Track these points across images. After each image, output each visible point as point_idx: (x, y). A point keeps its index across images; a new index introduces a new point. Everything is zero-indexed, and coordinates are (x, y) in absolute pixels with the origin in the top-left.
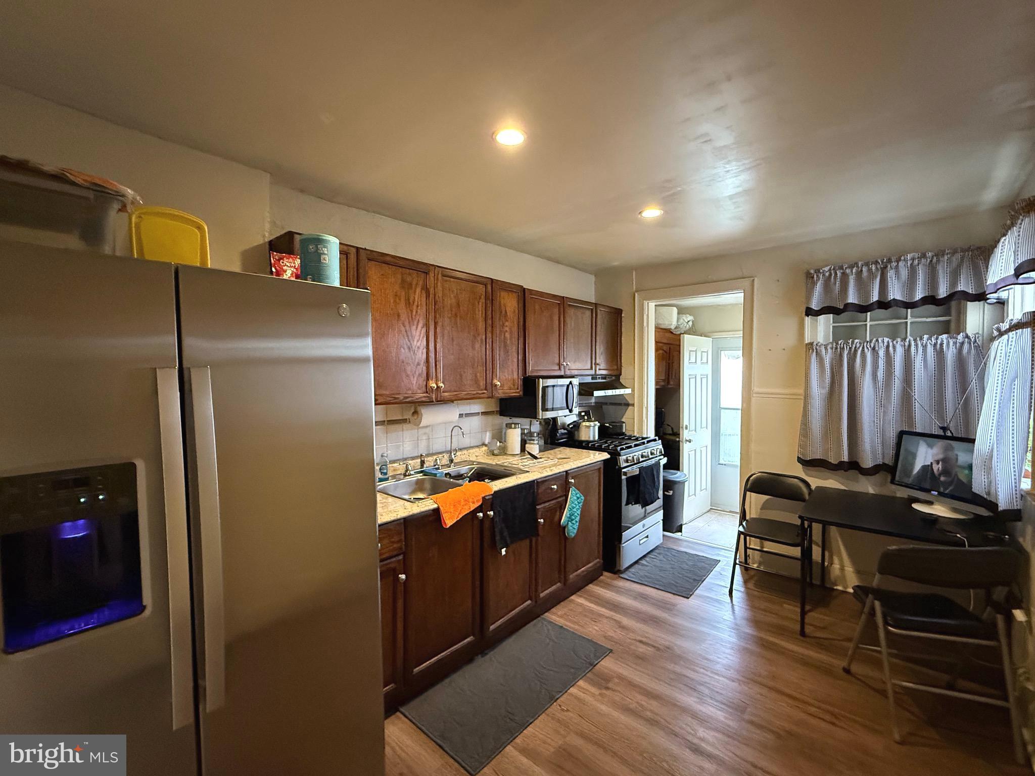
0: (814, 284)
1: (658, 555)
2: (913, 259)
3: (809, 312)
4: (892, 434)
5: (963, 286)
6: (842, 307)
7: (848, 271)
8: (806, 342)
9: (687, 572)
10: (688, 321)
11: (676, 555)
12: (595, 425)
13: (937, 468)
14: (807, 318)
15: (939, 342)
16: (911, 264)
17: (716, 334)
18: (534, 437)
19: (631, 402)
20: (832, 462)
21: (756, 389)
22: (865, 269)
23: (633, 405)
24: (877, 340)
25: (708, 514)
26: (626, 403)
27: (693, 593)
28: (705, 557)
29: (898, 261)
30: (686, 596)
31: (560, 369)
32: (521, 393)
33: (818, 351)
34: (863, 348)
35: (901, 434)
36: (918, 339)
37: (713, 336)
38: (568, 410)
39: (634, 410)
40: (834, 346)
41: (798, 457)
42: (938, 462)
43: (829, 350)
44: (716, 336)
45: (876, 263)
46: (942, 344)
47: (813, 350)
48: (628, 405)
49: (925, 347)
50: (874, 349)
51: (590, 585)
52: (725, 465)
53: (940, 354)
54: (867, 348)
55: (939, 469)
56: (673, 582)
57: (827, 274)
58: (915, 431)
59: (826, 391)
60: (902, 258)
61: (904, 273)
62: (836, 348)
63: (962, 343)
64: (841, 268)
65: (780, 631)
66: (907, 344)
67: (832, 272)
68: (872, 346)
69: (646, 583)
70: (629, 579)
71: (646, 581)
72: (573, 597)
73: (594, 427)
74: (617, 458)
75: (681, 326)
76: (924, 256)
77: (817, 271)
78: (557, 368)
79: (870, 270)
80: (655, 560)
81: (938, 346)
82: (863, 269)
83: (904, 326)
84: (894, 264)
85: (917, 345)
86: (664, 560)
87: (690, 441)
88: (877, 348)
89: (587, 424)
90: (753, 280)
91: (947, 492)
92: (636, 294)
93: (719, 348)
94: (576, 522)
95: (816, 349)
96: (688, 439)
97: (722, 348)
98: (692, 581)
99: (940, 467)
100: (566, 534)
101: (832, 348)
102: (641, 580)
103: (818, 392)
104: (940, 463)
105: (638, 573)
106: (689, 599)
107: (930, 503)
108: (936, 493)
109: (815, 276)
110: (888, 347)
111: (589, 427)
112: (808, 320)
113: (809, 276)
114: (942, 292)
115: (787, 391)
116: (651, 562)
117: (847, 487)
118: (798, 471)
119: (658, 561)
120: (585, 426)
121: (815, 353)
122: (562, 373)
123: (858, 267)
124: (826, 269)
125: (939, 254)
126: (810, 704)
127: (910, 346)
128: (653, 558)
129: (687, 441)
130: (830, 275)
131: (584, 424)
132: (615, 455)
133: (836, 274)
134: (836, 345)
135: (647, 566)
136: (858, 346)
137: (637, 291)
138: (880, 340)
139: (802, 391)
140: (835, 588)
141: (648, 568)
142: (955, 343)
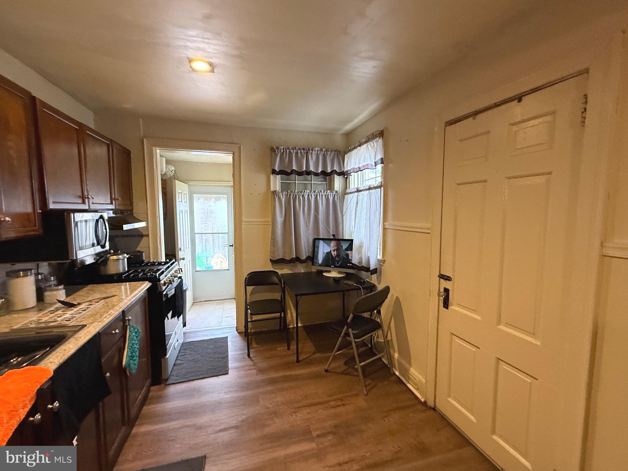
0: (276, 155)
1: (185, 351)
2: (318, 151)
3: (274, 172)
4: (311, 240)
5: (336, 168)
6: (289, 171)
7: (292, 151)
8: (272, 190)
9: (214, 355)
10: (172, 170)
11: (198, 345)
12: (125, 257)
13: (334, 254)
14: (271, 176)
15: (327, 193)
16: (317, 153)
17: (191, 182)
18: (51, 281)
19: (144, 233)
20: (287, 259)
21: (244, 219)
22: (299, 151)
23: (148, 236)
24: (304, 192)
25: (193, 307)
26: (141, 234)
27: (228, 368)
28: (218, 338)
29: (312, 150)
30: (226, 373)
31: (84, 202)
32: (41, 231)
33: (279, 196)
34: (299, 195)
35: (315, 240)
36: (320, 192)
37: (189, 183)
38: (99, 246)
39: (149, 240)
40: (286, 193)
41: (270, 259)
42: (334, 251)
43: (284, 195)
44: (191, 183)
45: (304, 149)
46: (328, 195)
47: (276, 195)
48: (142, 236)
49: (322, 196)
50: (303, 196)
51: (145, 408)
52: (200, 271)
53: (327, 199)
54: (301, 195)
55: (335, 254)
56: (210, 367)
57: (282, 151)
58: (320, 238)
59: (283, 219)
60: (314, 149)
61: (314, 157)
62: (287, 195)
63: (335, 195)
64: (289, 149)
65: (288, 366)
66: (316, 194)
67: (285, 150)
68: (303, 194)
69: (192, 378)
70: (176, 382)
71: (191, 377)
72: (134, 431)
73: (123, 259)
74: (157, 284)
75: (167, 173)
76: (321, 150)
77: (278, 148)
78: (80, 201)
79: (301, 153)
80: (186, 356)
81: (327, 196)
82: (299, 152)
83: (310, 185)
84: (311, 152)
85: (319, 195)
86: (192, 352)
87: (183, 259)
88: (304, 196)
89: (115, 257)
90: (240, 146)
91: (338, 265)
92: (145, 140)
93: (192, 192)
94: (137, 356)
95: (278, 195)
96: (182, 258)
97: (194, 192)
98: (221, 359)
99: (336, 253)
100: (128, 374)
101: (285, 195)
102: (186, 378)
103: (280, 219)
104: (335, 251)
105: (179, 373)
106: (229, 374)
107: (329, 272)
108: (333, 266)
109: (276, 151)
110: (309, 195)
111: (118, 260)
112: (272, 177)
113: (273, 150)
114: (329, 170)
115: (260, 220)
116: (184, 359)
117: (292, 271)
118: (269, 267)
119: (189, 356)
120: (113, 259)
121: (277, 197)
122: (86, 207)
123: (296, 150)
124: (282, 148)
125: (327, 151)
126: (329, 401)
127: (317, 195)
128: (183, 355)
129: (181, 259)
130: (284, 152)
131: (112, 258)
132: (155, 281)
133: (286, 151)
134: (287, 193)
135: (183, 364)
136: (297, 193)
137: (145, 137)
138: (306, 191)
139: (270, 220)
140: (290, 327)
141: (185, 365)
142: (332, 195)
